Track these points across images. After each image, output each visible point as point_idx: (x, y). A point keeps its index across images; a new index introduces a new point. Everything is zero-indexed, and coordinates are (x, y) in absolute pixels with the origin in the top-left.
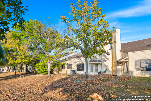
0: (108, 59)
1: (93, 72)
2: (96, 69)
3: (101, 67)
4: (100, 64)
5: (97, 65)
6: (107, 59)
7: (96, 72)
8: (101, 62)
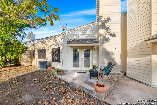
0: (114, 35)
1: (78, 67)
2: (85, 61)
3: (96, 56)
4: (95, 48)
5: (88, 50)
6: (111, 35)
7: (85, 67)
8: (97, 42)
